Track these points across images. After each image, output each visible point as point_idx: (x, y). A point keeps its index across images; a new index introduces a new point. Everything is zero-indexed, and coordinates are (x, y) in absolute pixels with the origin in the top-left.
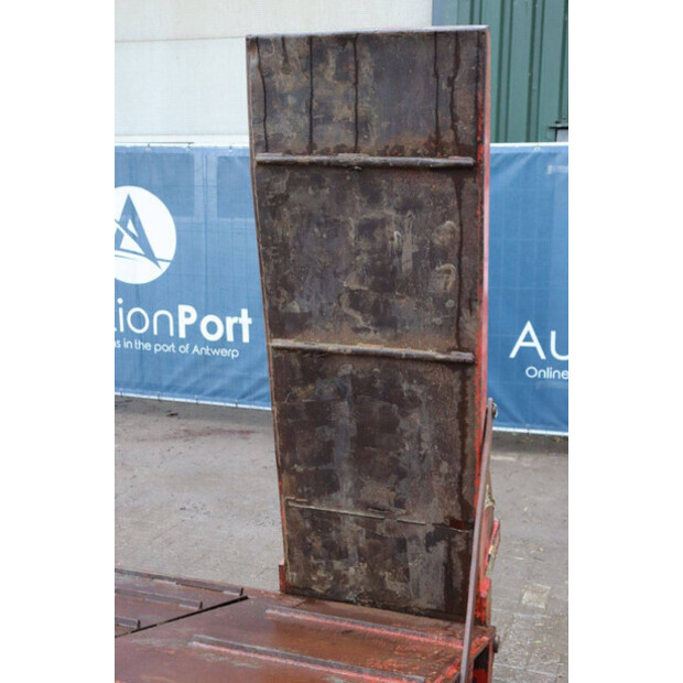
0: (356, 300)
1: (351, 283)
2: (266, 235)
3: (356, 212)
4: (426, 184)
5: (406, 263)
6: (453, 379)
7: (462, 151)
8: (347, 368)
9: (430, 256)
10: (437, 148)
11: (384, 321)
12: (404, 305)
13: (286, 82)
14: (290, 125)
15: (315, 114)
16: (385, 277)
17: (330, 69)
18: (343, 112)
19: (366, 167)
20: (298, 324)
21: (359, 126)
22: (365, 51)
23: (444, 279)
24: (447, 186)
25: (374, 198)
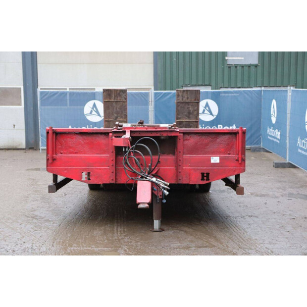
0: (186, 115)
1: (186, 114)
2: (177, 109)
3: (187, 106)
4: (194, 104)
5: (192, 111)
6: (196, 123)
7: (198, 100)
8: (185, 123)
9: (194, 111)
10: (195, 100)
11: (189, 117)
12: (191, 116)
13: (180, 94)
14: (180, 98)
15: (183, 97)
16: (189, 113)
17: (185, 93)
18: (186, 97)
19: (188, 102)
20: (180, 118)
21: (188, 98)
22: (189, 92)
23: (195, 113)
24: (196, 104)
25: (189, 105)
